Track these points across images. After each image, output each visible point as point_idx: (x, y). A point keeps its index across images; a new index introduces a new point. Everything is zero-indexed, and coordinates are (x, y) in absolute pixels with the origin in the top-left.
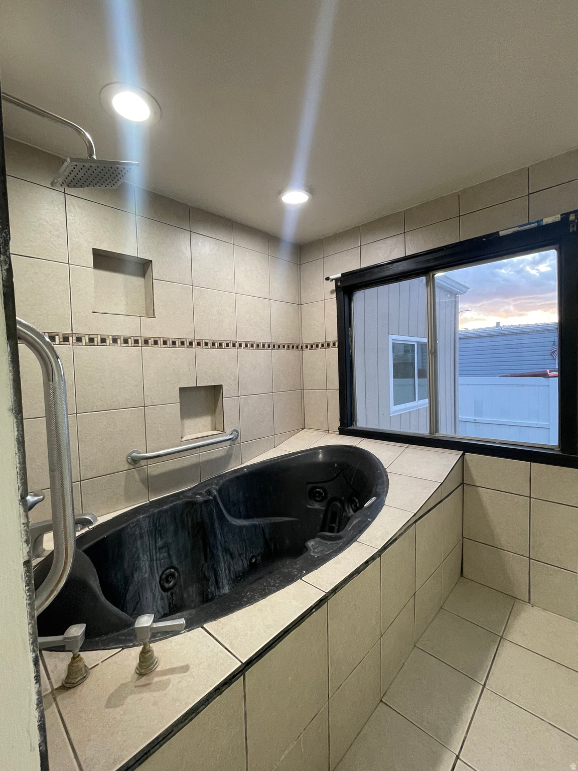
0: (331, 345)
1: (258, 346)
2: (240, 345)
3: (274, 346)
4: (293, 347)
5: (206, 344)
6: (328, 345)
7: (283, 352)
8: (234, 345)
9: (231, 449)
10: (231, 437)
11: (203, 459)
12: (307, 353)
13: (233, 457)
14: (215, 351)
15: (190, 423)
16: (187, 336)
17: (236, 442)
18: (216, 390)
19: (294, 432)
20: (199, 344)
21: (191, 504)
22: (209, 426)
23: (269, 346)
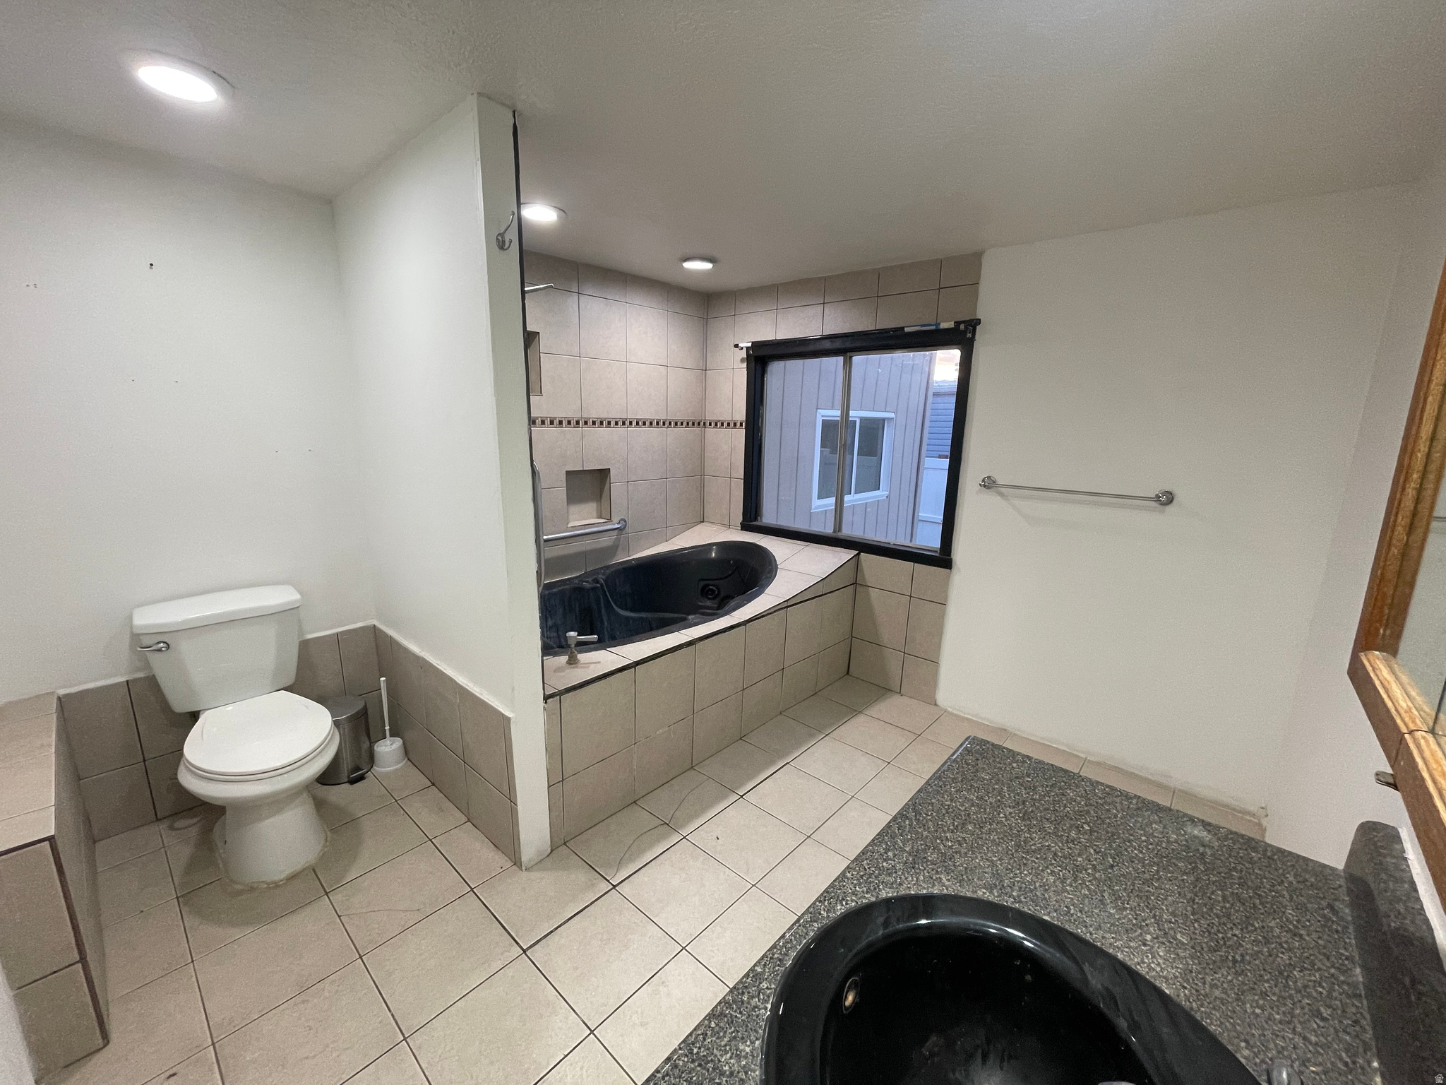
0: (738, 425)
1: (651, 423)
2: (631, 423)
3: (670, 423)
4: (693, 424)
5: (594, 423)
6: (735, 424)
7: (680, 431)
8: (624, 423)
9: (618, 539)
10: (619, 526)
11: (589, 548)
12: (710, 431)
13: (620, 548)
14: (603, 431)
15: (574, 509)
16: (573, 414)
17: (624, 532)
18: (603, 474)
19: (689, 526)
20: (586, 423)
21: (579, 590)
22: (595, 514)
23: (664, 424)
